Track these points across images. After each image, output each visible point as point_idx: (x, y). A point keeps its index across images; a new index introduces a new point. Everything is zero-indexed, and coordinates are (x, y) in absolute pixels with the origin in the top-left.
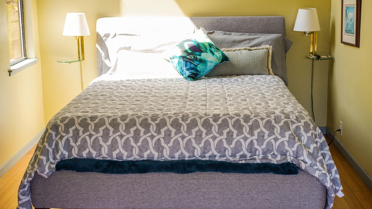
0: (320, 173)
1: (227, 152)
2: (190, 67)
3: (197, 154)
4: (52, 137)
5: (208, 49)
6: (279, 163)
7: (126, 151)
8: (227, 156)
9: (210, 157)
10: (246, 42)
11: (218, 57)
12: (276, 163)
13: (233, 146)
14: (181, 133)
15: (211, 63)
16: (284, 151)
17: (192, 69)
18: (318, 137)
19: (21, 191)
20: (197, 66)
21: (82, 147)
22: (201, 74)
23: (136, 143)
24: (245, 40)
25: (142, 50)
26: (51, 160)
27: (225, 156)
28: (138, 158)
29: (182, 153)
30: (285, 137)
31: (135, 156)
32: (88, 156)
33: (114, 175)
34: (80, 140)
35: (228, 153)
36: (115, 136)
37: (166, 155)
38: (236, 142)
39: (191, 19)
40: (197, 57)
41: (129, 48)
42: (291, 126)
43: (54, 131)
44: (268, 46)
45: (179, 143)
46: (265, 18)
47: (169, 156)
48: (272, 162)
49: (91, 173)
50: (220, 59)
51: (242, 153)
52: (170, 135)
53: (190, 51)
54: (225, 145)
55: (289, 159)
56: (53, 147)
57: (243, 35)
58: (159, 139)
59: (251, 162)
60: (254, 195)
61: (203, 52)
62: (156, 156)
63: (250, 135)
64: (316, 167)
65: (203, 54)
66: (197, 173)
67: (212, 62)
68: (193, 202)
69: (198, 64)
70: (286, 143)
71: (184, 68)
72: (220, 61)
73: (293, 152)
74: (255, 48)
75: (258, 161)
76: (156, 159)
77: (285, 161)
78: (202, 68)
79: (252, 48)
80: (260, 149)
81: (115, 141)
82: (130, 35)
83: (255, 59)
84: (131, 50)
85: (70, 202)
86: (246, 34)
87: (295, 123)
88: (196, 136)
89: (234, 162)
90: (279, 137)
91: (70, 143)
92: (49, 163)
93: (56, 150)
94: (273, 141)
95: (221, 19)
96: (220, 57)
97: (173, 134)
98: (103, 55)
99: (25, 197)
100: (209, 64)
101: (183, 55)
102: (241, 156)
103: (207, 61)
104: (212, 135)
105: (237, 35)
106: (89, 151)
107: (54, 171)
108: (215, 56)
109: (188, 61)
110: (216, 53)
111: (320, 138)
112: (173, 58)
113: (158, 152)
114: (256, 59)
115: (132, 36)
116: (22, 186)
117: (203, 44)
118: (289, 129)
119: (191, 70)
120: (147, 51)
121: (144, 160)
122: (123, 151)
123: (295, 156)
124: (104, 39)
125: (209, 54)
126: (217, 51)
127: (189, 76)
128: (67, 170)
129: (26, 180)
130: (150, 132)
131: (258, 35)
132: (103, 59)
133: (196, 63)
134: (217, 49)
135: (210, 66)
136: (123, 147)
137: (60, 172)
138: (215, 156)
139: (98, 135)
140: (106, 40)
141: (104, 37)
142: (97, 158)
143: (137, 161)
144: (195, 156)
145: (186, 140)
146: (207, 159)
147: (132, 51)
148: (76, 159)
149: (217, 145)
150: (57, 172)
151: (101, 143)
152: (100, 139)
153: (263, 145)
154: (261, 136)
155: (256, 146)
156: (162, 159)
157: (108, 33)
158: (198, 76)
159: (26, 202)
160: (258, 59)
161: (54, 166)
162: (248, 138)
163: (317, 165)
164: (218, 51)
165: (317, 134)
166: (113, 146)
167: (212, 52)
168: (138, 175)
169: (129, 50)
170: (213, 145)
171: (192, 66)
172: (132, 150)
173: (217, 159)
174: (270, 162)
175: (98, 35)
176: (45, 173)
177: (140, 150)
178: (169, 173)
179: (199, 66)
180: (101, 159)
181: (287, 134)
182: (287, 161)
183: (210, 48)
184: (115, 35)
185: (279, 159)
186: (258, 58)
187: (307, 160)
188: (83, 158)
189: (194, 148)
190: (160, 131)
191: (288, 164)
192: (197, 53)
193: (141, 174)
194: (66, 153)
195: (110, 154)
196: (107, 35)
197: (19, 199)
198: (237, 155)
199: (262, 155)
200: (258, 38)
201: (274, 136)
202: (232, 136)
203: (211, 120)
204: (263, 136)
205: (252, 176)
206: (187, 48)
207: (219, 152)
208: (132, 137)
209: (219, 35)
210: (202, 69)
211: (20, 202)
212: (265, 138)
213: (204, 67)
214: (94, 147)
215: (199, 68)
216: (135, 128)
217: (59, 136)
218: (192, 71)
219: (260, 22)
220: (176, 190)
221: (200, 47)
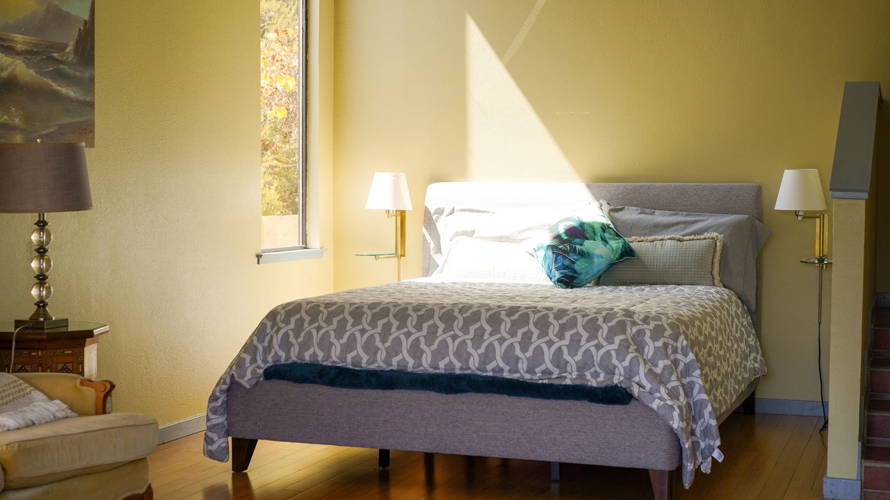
0: (662, 403)
1: (520, 365)
2: (563, 263)
3: (474, 365)
4: (266, 329)
5: (599, 234)
6: (600, 386)
7: (367, 353)
8: (522, 371)
9: (493, 370)
10: (678, 227)
11: (615, 249)
12: (595, 385)
13: (529, 354)
14: (453, 330)
15: (600, 259)
16: (611, 367)
17: (566, 267)
18: (680, 352)
19: (212, 405)
20: (574, 263)
21: (305, 346)
22: (582, 277)
23: (383, 343)
24: (678, 224)
25: (493, 237)
26: (259, 362)
27: (517, 371)
28: (384, 366)
29: (450, 361)
30: (613, 343)
31: (379, 364)
32: (312, 360)
33: (345, 391)
34: (303, 334)
35: (523, 366)
36: (353, 330)
37: (426, 365)
38: (535, 349)
39: (588, 186)
40: (575, 247)
41: (471, 234)
42: (628, 329)
43: (270, 321)
44: (715, 234)
45: (448, 347)
46: (722, 186)
47: (431, 366)
48: (589, 383)
49: (313, 385)
50: (616, 252)
51: (543, 367)
52: (436, 332)
53: (565, 237)
54: (518, 352)
55: (616, 380)
56: (266, 344)
57: (676, 214)
58: (418, 339)
59: (557, 382)
60: (557, 436)
61: (588, 239)
62: (411, 364)
63: (558, 337)
64: (658, 395)
65: (587, 243)
66: (469, 394)
67: (602, 257)
68: (462, 442)
69: (577, 260)
70: (613, 353)
71: (553, 267)
72: (617, 257)
73: (624, 368)
74: (692, 237)
75: (568, 382)
76: (410, 369)
77: (609, 383)
78: (583, 267)
79: (687, 238)
80: (572, 361)
81: (352, 338)
82: (478, 211)
83: (685, 257)
84: (475, 236)
85: (280, 430)
86: (682, 214)
87: (639, 324)
88: (475, 336)
89: (532, 381)
90: (604, 343)
91: (288, 338)
92: (254, 366)
93: (268, 349)
94: (593, 350)
95: (641, 187)
96: (618, 248)
97: (440, 331)
98: (432, 245)
99: (217, 417)
100: (596, 260)
101: (552, 244)
102: (544, 372)
103: (593, 254)
104: (499, 336)
105: (664, 215)
106: (314, 352)
107: (261, 379)
108: (608, 246)
109: (559, 254)
110: (611, 242)
111: (686, 355)
112: (539, 250)
113: (413, 357)
114: (689, 256)
115: (480, 213)
116: (213, 398)
117: (591, 226)
118: (624, 332)
119: (564, 269)
120: (501, 239)
121: (392, 370)
122: (362, 354)
123: (628, 376)
124: (434, 217)
125: (599, 242)
126: (615, 239)
127: (559, 281)
128: (280, 379)
129: (218, 388)
130: (406, 327)
131: (703, 216)
132: (431, 253)
133: (573, 257)
134: (617, 235)
135: (599, 264)
136: (363, 348)
137: (269, 382)
138: (502, 370)
139: (330, 328)
140: (437, 218)
141: (434, 214)
142: (325, 364)
143: (382, 371)
144: (470, 368)
145: (458, 341)
146: (490, 374)
147: (476, 238)
148: (295, 363)
149: (504, 352)
150: (266, 382)
151: (333, 339)
152: (332, 333)
153: (576, 355)
154: (576, 341)
155: (566, 356)
156: (419, 370)
157: (442, 207)
158: (575, 281)
159: (218, 424)
160: (692, 256)
161: (261, 371)
162: (554, 343)
163: (659, 392)
164: (617, 239)
165: (680, 347)
166: (349, 346)
167: (604, 240)
168: (380, 392)
169: (472, 236)
170: (499, 350)
171: (567, 262)
172: (376, 353)
173: (506, 375)
174: (586, 383)
175: (427, 211)
176: (246, 379)
177: (388, 353)
178: (428, 392)
179: (577, 262)
180: (330, 364)
181: (617, 339)
182: (613, 383)
183: (602, 233)
184: (453, 212)
185: (602, 379)
186: (692, 254)
187: (645, 382)
188: (306, 362)
189: (470, 355)
190: (421, 326)
191: (615, 388)
192: (577, 240)
193: (385, 391)
194: (283, 355)
195: (343, 357)
196: (440, 212)
197: (208, 420)
198: (537, 370)
199: (576, 373)
200: (702, 220)
201: (596, 342)
202: (530, 338)
203: (503, 313)
204: (580, 341)
205: (554, 403)
206: (561, 230)
207: (508, 364)
208: (379, 334)
209: (630, 215)
210: (583, 269)
211: (209, 424)
212: (582, 343)
213: (586, 265)
214: (320, 346)
215: (578, 266)
216: (385, 320)
217: (275, 328)
218: (566, 271)
219: (712, 194)
220: (436, 420)
221: (584, 230)
